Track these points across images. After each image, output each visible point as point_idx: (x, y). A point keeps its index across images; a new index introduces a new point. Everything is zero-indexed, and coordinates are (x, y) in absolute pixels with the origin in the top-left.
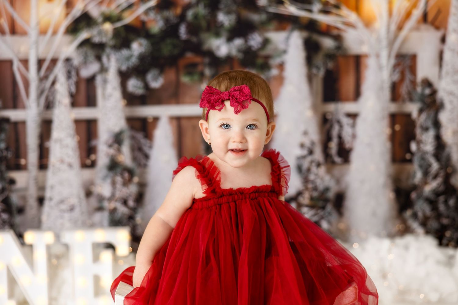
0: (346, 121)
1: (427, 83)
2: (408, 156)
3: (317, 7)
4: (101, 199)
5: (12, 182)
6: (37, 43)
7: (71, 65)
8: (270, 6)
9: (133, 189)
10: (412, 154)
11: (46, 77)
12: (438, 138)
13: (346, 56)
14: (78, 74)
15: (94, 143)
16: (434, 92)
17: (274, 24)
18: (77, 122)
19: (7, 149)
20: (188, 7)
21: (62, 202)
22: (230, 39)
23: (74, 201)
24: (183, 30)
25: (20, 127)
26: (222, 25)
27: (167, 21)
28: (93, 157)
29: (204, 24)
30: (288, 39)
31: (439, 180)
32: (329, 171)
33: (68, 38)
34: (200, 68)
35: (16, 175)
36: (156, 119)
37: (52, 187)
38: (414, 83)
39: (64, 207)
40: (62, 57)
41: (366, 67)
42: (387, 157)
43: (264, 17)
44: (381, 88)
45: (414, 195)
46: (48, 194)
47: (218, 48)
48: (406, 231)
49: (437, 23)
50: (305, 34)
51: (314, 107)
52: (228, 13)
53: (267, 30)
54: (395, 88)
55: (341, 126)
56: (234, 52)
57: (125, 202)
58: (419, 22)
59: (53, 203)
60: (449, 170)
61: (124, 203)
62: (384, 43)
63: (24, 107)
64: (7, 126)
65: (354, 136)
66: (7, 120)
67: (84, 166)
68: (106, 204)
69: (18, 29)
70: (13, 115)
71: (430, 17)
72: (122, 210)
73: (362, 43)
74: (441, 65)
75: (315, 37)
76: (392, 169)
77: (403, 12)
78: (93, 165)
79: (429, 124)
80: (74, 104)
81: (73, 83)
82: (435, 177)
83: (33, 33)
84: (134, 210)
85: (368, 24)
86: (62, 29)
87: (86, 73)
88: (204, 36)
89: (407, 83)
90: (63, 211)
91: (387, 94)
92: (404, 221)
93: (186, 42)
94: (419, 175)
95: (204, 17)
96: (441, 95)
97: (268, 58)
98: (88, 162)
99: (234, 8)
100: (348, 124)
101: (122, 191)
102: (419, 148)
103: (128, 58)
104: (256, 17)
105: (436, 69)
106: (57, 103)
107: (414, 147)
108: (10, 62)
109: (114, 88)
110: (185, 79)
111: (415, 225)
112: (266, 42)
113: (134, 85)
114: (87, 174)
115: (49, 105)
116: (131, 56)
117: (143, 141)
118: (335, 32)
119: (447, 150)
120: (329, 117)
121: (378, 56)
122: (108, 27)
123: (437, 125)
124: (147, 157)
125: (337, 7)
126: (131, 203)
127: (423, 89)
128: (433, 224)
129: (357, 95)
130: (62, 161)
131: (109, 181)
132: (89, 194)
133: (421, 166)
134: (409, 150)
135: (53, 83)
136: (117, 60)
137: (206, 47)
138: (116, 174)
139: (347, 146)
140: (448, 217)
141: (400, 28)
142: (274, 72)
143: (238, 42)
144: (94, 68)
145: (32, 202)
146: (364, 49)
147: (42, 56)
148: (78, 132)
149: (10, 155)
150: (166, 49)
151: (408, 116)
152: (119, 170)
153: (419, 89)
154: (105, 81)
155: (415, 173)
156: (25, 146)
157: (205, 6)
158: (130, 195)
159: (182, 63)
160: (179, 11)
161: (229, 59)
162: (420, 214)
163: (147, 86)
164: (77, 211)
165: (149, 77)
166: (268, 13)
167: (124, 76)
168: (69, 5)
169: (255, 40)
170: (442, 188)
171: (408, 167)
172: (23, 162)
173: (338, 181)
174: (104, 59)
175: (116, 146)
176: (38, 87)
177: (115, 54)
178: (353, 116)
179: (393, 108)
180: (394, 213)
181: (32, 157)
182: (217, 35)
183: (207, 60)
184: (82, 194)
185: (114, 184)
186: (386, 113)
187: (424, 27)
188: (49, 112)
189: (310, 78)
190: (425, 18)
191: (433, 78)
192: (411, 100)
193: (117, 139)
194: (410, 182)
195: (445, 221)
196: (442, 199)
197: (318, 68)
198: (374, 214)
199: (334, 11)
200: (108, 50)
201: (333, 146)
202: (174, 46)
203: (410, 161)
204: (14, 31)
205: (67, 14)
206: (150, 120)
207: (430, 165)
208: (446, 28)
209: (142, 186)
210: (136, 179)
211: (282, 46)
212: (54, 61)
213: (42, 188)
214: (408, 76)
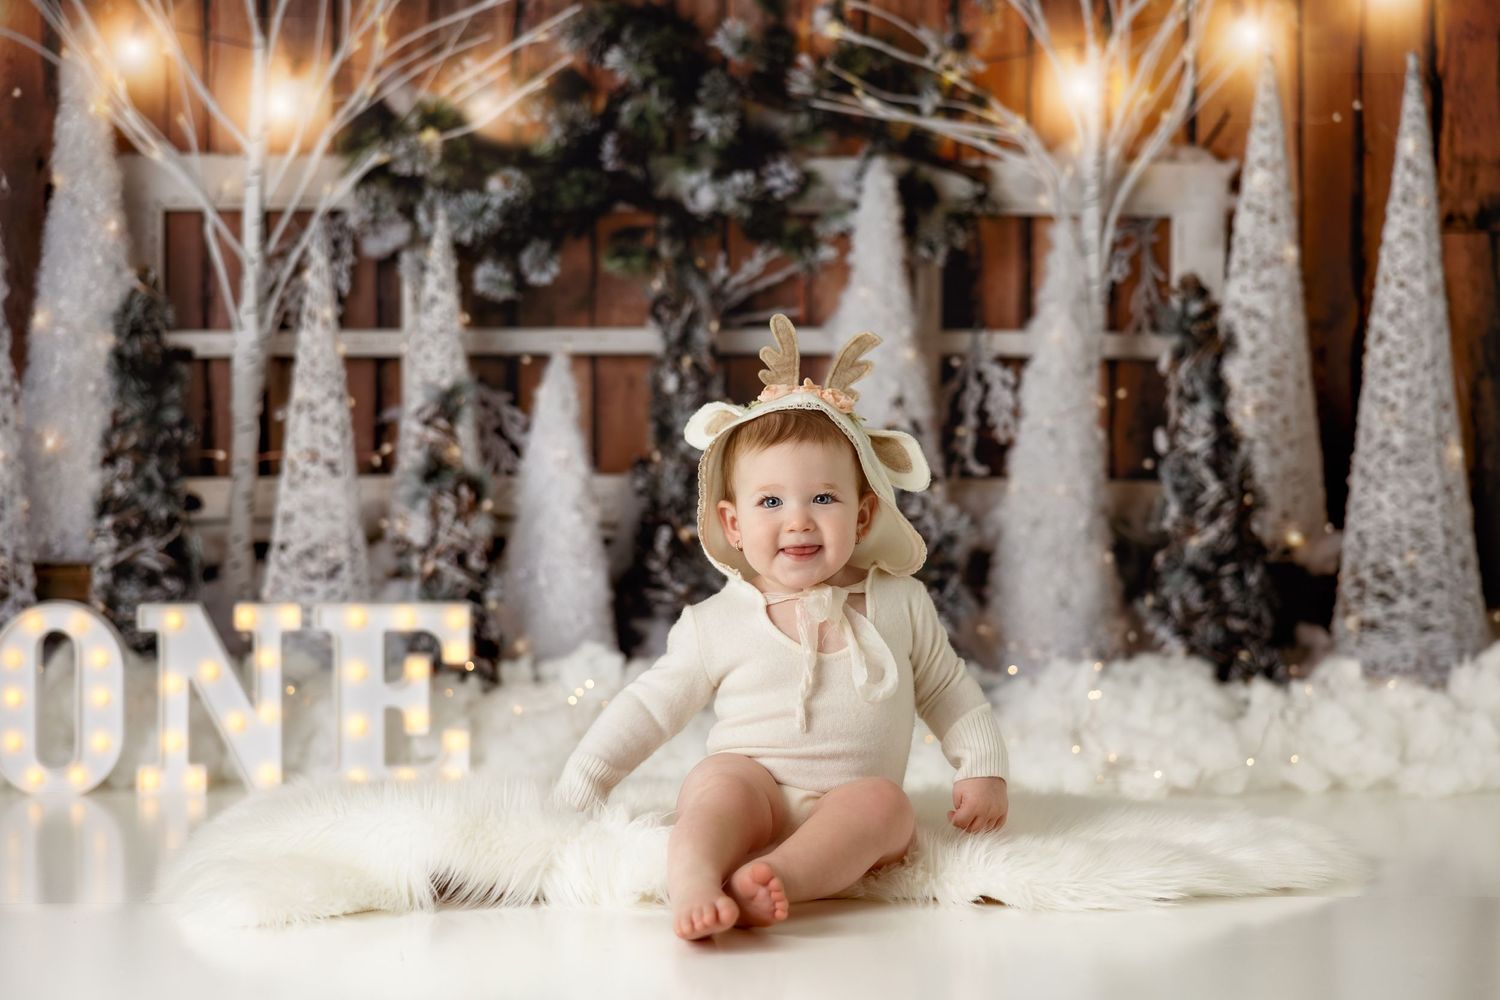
0: (996, 374)
1: (1196, 288)
2: (1148, 464)
3: (930, 101)
4: (404, 548)
5: (194, 503)
6: (262, 173)
7: (342, 227)
8: (818, 97)
9: (481, 527)
10: (1158, 458)
11: (282, 255)
12: (1221, 420)
13: (1000, 219)
14: (357, 249)
15: (388, 414)
16: (1212, 310)
17: (828, 138)
18: (351, 361)
19: (183, 424)
20: (624, 93)
21: (310, 554)
22: (720, 174)
23: (340, 552)
24: (609, 148)
25: (216, 371)
26: (704, 138)
27: (572, 125)
28: (387, 448)
29: (660, 135)
30: (860, 174)
31: (1223, 523)
32: (953, 497)
33: (338, 163)
34: (649, 239)
35: (201, 487)
36: (541, 360)
37: (288, 518)
38: (1162, 285)
39: (313, 567)
40: (322, 207)
41: (1049, 246)
42: (1098, 464)
43: (804, 120)
44: (1084, 298)
45: (1160, 558)
46: (278, 536)
47: (693, 193)
48: (1139, 644)
49: (1219, 143)
50: (902, 164)
51: (921, 340)
52: (719, 111)
53: (813, 155)
54: (1115, 298)
55: (987, 388)
56: (730, 204)
57: (461, 560)
58: (1175, 141)
59: (285, 557)
60: (1248, 499)
61: (456, 562)
62: (1092, 189)
63: (228, 326)
64: (184, 369)
65: (1017, 413)
66: (186, 355)
67: (365, 469)
68: (415, 562)
69: (220, 140)
70: (201, 342)
71: (1203, 131)
72: (454, 575)
73: (1038, 187)
74: (1228, 248)
75: (925, 171)
76: (1108, 494)
77: (1137, 118)
78: (387, 467)
79: (1200, 386)
80: (345, 322)
81: (344, 267)
82: (1213, 516)
83: (254, 150)
84: (483, 576)
85: (1052, 144)
86: (323, 142)
87: (375, 247)
88: (658, 163)
89: (1146, 283)
90: (313, 577)
91: (1098, 310)
92: (1136, 623)
93: (615, 176)
94: (1174, 510)
95: (661, 118)
96: (1228, 315)
97: (813, 217)
98: (377, 460)
99: (732, 98)
100: (1004, 383)
101: (454, 533)
102: (1172, 447)
103: (478, 215)
104: (783, 122)
105: (1219, 254)
106: (305, 319)
107: (1161, 441)
108: (199, 216)
109: (442, 286)
110: (612, 266)
111: (1163, 633)
112: (808, 180)
113: (488, 277)
114: (372, 486)
115: (286, 323)
116: (486, 207)
117: (507, 411)
118: (975, 162)
119: (1244, 448)
120: (956, 362)
121: (1076, 219)
122: (431, 137)
123: (1219, 389)
124: (516, 450)
125: (980, 101)
126: (475, 562)
127: (1185, 302)
128: (1208, 631)
129: (1026, 313)
130: (314, 457)
131: (423, 505)
132: (374, 537)
133: (1177, 489)
134: (1150, 450)
135: (299, 269)
136: (451, 219)
137: (662, 191)
138: (440, 492)
139: (1001, 435)
140: (1243, 616)
141: (1130, 155)
142: (827, 253)
143: (740, 179)
144: (396, 234)
145: (240, 553)
146: (1044, 203)
147: (272, 205)
148: (352, 387)
149: (189, 439)
150: (569, 195)
151: (1151, 364)
152: (449, 482)
153: (1175, 302)
154: (423, 268)
155: (1165, 503)
156: (228, 416)
157: (662, 94)
158: (472, 543)
159: (606, 226)
160: (601, 103)
161: (718, 219)
162: (1176, 606)
163: (520, 281)
164: (345, 574)
165: (526, 258)
166: (812, 111)
167: (466, 256)
168: (342, 83)
169: (782, 177)
170: (1230, 543)
171: (1147, 488)
172: (221, 455)
173: (976, 522)
174: (422, 216)
175: (442, 423)
176: (262, 278)
177: (445, 204)
178: (1016, 363)
179: (1112, 346)
180: (1113, 602)
181: (244, 444)
182: (692, 163)
183: (665, 222)
184: (359, 538)
185: (434, 513)
186: (1095, 359)
187: (1186, 152)
188: (286, 336)
189: (911, 271)
190: (1190, 131)
191: (1210, 276)
192: (1155, 328)
193: (447, 407)
194: (1152, 527)
195: (1237, 625)
196: (1229, 569)
197: (932, 248)
198: (1064, 604)
199: (973, 110)
200: (429, 193)
201: (967, 433)
202: (588, 187)
203: (1153, 476)
204: (208, 143)
205: (336, 107)
206: (527, 361)
207: (1202, 487)
208: (1241, 157)
209: (504, 519)
210: (487, 505)
211: (846, 193)
212: (302, 217)
213: (264, 520)
214: (1149, 270)
